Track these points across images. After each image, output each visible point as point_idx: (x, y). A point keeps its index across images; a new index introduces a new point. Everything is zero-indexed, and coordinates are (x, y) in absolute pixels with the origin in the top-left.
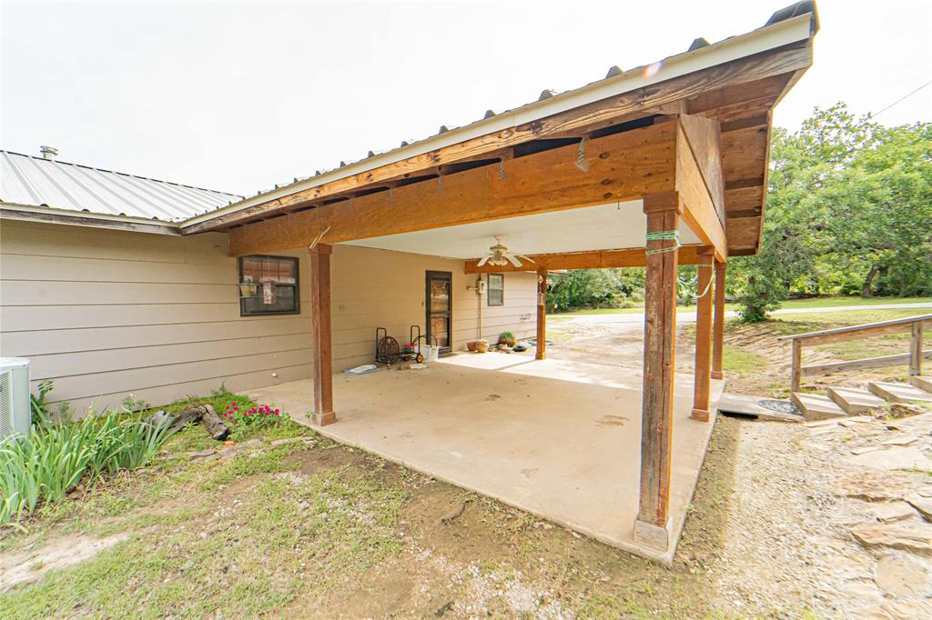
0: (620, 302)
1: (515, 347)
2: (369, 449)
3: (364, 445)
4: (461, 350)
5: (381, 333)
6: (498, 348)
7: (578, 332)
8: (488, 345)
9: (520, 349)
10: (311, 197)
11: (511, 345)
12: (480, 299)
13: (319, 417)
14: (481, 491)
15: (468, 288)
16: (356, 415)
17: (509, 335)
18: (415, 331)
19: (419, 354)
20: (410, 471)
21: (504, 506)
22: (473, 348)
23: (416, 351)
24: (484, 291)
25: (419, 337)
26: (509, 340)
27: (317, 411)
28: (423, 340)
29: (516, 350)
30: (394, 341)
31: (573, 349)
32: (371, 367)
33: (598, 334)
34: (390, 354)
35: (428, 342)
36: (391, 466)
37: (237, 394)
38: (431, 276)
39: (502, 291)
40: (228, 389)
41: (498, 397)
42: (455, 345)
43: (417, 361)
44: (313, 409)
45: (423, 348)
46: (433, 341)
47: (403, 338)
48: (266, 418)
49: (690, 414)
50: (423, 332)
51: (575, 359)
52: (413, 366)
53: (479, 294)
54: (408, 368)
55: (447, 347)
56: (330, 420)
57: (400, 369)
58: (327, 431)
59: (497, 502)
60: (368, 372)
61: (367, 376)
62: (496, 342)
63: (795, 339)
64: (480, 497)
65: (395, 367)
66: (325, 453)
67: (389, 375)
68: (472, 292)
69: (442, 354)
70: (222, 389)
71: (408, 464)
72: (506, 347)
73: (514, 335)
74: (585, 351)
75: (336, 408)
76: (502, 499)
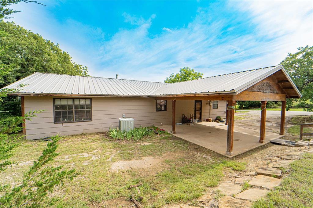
0: (272, 106)
1: (221, 121)
2: (182, 138)
3: (181, 137)
4: (204, 121)
5: (183, 116)
6: (215, 121)
7: (247, 117)
8: (212, 120)
9: (222, 122)
10: (175, 96)
11: (219, 120)
12: (210, 107)
13: (173, 132)
14: (202, 146)
15: (207, 104)
16: (179, 133)
17: (219, 117)
18: (192, 115)
19: (192, 121)
20: (190, 142)
21: (205, 148)
22: (208, 120)
23: (192, 120)
24: (212, 105)
25: (193, 117)
26: (219, 118)
27: (172, 131)
28: (193, 118)
29: (221, 122)
30: (186, 118)
31: (240, 123)
32: (181, 123)
33: (254, 118)
34: (186, 121)
35: (195, 118)
36: (186, 141)
37: (156, 127)
38: (196, 102)
39: (218, 105)
40: (154, 126)
41: (210, 132)
42: (202, 119)
43: (192, 123)
44: (171, 130)
45: (193, 120)
46: (196, 118)
47: (189, 117)
48: (163, 132)
49: (258, 141)
50: (194, 116)
51: (239, 126)
52: (191, 124)
53: (210, 106)
54: (190, 124)
55: (200, 120)
56: (174, 133)
57: (188, 124)
58: (174, 135)
59: (204, 148)
60: (180, 124)
61: (180, 125)
62: (215, 118)
63: (301, 125)
64: (201, 147)
65: (187, 124)
66: (174, 138)
67: (185, 125)
68: (208, 105)
69: (198, 121)
70: (153, 125)
71: (190, 141)
72: (218, 121)
73: (221, 117)
74: (244, 124)
75: (175, 131)
76: (205, 147)
